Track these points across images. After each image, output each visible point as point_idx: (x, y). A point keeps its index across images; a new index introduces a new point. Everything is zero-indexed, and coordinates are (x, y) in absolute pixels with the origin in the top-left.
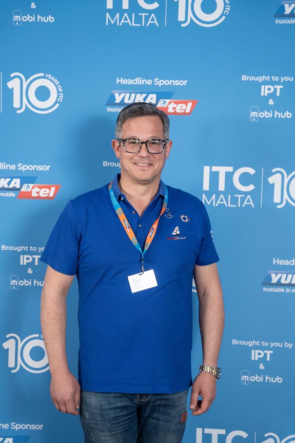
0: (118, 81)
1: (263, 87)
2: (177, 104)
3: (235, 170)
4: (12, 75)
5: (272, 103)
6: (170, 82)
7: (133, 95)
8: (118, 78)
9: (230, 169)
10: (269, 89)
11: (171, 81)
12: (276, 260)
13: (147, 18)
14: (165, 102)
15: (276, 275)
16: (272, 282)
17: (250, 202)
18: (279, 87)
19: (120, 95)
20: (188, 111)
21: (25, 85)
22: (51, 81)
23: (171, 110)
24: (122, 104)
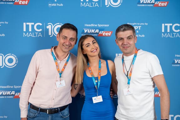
0: (85, 25)
4: (48, 24)
6: (103, 25)
7: (91, 30)
10: (137, 27)
13: (95, 4)
18: (140, 27)
20: (110, 35)
23: (104, 35)
24: (87, 33)
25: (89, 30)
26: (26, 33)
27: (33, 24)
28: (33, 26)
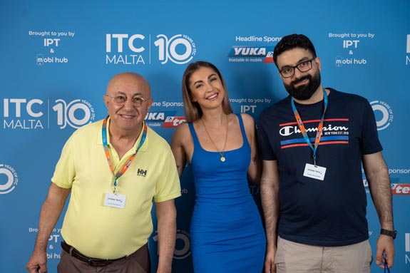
0: (237, 39)
1: (344, 41)
4: (158, 36)
5: (352, 53)
6: (275, 39)
8: (236, 37)
10: (349, 43)
14: (272, 54)
18: (356, 42)
19: (238, 49)
21: (168, 43)
22: (187, 40)
24: (240, 55)
25: (244, 49)
26: (111, 55)
27: (126, 36)
28: (125, 41)
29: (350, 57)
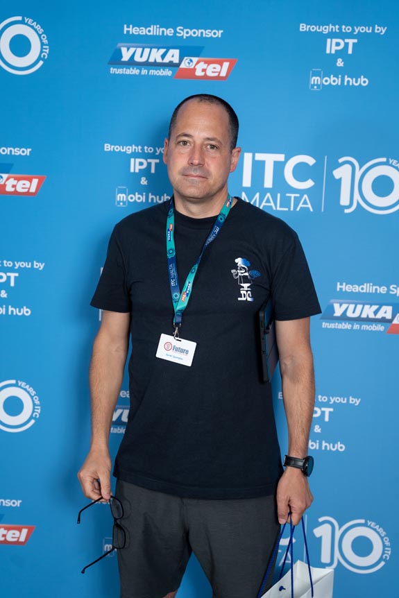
0: (126, 29)
1: (329, 40)
2: (209, 64)
3: (287, 159)
5: (342, 65)
6: (198, 33)
7: (147, 51)
8: (125, 26)
9: (281, 157)
10: (338, 44)
11: (200, 31)
12: (341, 284)
14: (191, 61)
15: (341, 305)
16: (335, 315)
17: (307, 204)
18: (351, 42)
19: (128, 50)
20: (223, 74)
22: (32, 27)
23: (199, 73)
24: (131, 63)
29: (337, 72)
